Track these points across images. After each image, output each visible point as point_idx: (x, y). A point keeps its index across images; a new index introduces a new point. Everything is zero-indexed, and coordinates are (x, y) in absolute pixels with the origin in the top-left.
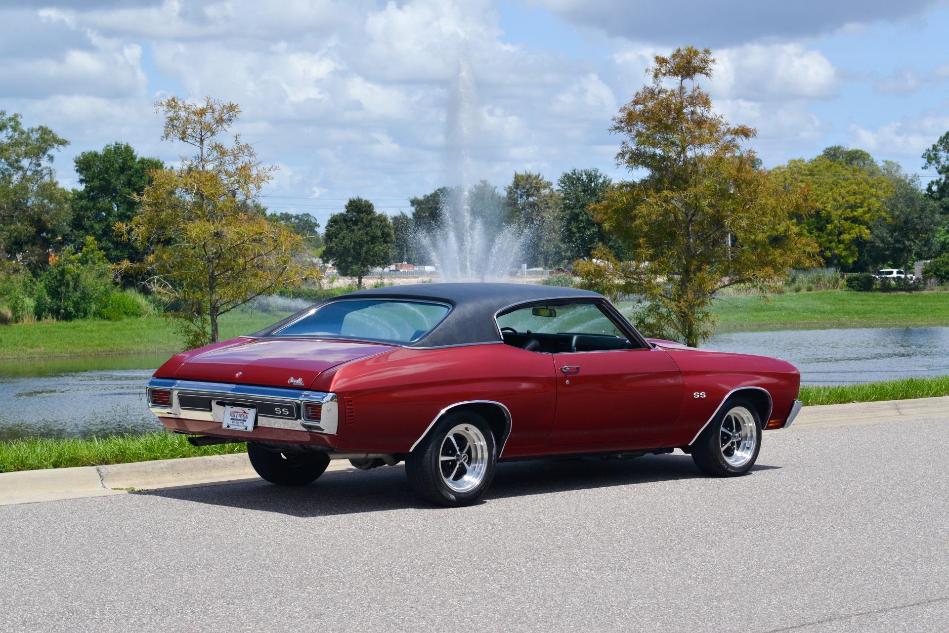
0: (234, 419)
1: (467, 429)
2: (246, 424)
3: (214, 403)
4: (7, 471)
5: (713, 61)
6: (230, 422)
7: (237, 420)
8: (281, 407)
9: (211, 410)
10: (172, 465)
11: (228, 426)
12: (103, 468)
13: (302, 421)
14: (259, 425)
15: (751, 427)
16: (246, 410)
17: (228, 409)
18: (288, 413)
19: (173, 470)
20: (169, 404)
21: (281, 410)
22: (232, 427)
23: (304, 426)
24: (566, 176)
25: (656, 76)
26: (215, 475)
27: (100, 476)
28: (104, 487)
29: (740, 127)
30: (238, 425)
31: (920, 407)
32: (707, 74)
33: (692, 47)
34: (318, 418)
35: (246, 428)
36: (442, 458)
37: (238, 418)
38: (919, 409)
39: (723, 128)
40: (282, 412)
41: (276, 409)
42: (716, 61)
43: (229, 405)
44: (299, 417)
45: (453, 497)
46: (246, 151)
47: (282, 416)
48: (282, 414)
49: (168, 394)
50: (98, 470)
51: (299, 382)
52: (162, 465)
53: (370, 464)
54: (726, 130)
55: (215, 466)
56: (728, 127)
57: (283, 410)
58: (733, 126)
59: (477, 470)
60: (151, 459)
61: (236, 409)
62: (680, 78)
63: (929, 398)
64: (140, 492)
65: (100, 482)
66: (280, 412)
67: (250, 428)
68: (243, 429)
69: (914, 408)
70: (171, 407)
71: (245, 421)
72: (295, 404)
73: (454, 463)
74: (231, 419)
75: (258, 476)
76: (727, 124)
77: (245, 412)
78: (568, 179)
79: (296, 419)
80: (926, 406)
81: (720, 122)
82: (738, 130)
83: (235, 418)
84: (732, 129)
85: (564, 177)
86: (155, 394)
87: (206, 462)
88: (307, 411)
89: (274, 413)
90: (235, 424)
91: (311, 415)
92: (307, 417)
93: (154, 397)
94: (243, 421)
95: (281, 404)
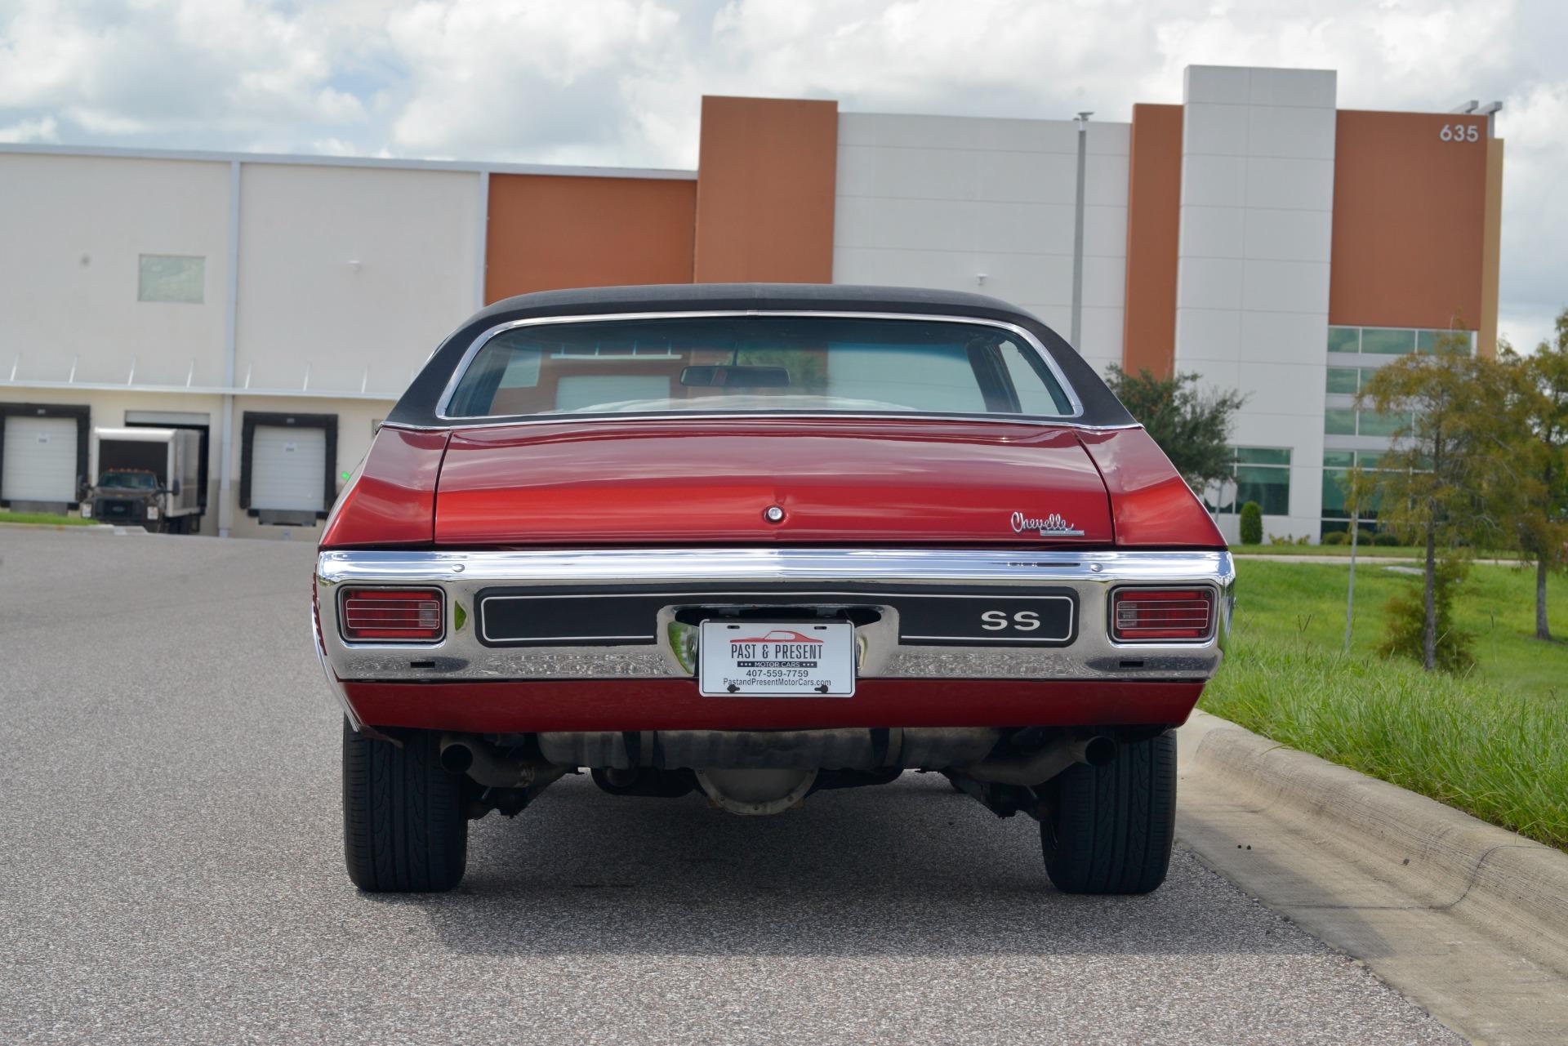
2: (816, 675)
3: (661, 617)
6: (741, 675)
7: (764, 664)
8: (1010, 608)
9: (655, 640)
11: (732, 688)
13: (1102, 645)
16: (807, 629)
17: (716, 631)
21: (1010, 618)
22: (747, 690)
30: (782, 682)
34: (1190, 633)
35: (824, 689)
37: (771, 658)
40: (1013, 623)
41: (984, 617)
43: (715, 616)
44: (1087, 632)
47: (1011, 637)
48: (1010, 630)
57: (1018, 617)
61: (749, 630)
66: (1004, 624)
68: (807, 690)
70: (441, 641)
71: (815, 665)
72: (1074, 593)
74: (739, 664)
77: (800, 638)
79: (1069, 644)
83: (759, 658)
88: (1116, 614)
89: (976, 627)
90: (763, 678)
91: (1139, 624)
92: (1118, 635)
93: (351, 614)
94: (801, 664)
95: (1009, 599)
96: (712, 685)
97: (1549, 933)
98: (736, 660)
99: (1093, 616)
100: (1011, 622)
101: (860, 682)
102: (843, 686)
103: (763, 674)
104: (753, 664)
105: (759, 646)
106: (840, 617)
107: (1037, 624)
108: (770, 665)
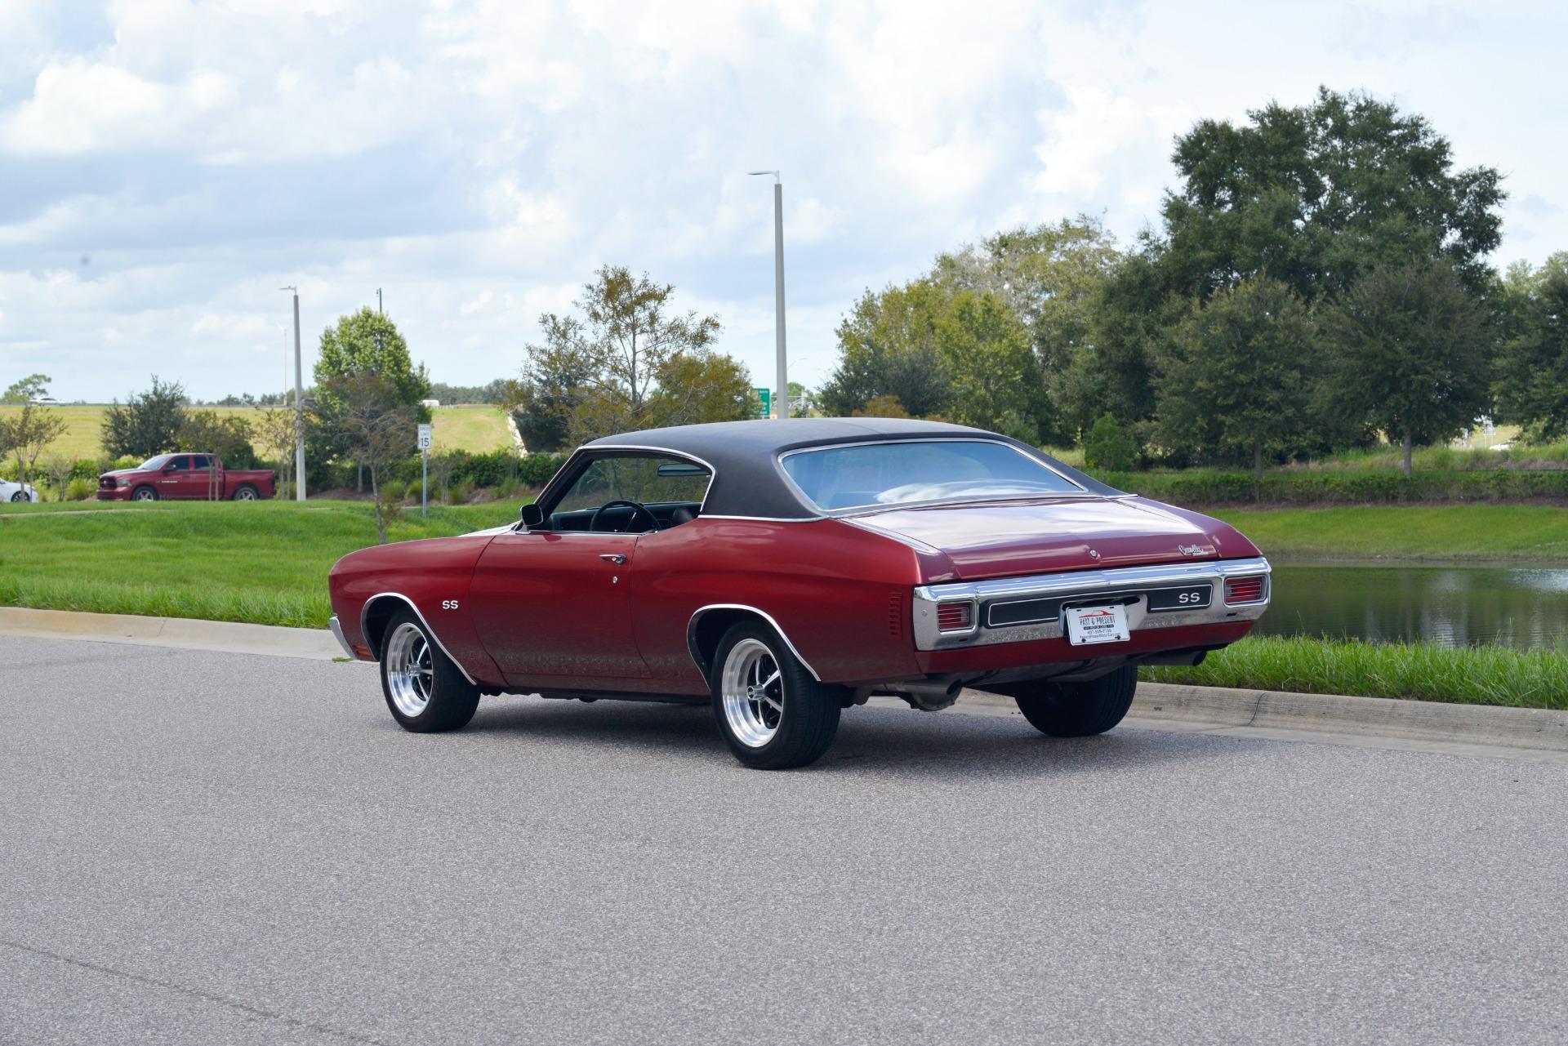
0: (1089, 628)
2: (1114, 631)
6: (1085, 633)
7: (1093, 628)
8: (1189, 592)
11: (1084, 640)
16: (1106, 609)
18: (1198, 598)
22: (1089, 641)
30: (1101, 636)
35: (1119, 637)
37: (1096, 624)
41: (1180, 597)
43: (1072, 606)
47: (1189, 606)
48: (1189, 603)
57: (1192, 596)
61: (1086, 611)
66: (1187, 599)
68: (1112, 639)
71: (1113, 626)
74: (1085, 628)
77: (1105, 613)
83: (1091, 625)
89: (1177, 602)
90: (1095, 634)
91: (1235, 595)
92: (1228, 601)
94: (1108, 626)
95: (1190, 587)
96: (1075, 640)
97: (1371, 726)
98: (1083, 626)
99: (1218, 594)
100: (1190, 598)
101: (1132, 633)
102: (1125, 637)
103: (1094, 632)
105: (1090, 618)
106: (1118, 602)
108: (1096, 627)
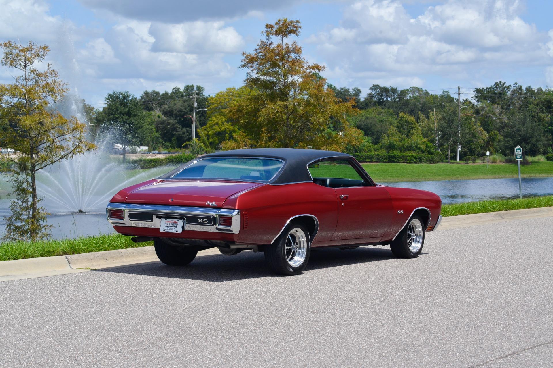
1: (296, 231)
2: (176, 229)
3: (154, 217)
4: (18, 259)
5: (300, 27)
6: (166, 228)
7: (169, 226)
8: (203, 218)
9: (152, 221)
10: (103, 255)
11: (164, 230)
12: (69, 257)
13: (217, 226)
14: (185, 229)
15: (420, 230)
16: (176, 220)
17: (163, 220)
19: (104, 258)
20: (123, 218)
21: (203, 220)
22: (166, 231)
23: (217, 228)
24: (110, 95)
25: (268, 35)
26: (125, 260)
27: (68, 261)
28: (71, 268)
29: (315, 65)
30: (171, 230)
31: (449, 221)
32: (296, 34)
33: (287, 19)
34: (230, 225)
35: (177, 231)
36: (287, 248)
37: (170, 225)
38: (449, 223)
39: (305, 66)
40: (203, 221)
41: (199, 220)
42: (302, 27)
43: (164, 218)
44: (215, 224)
45: (291, 270)
46: (54, 74)
47: (203, 224)
49: (122, 212)
50: (67, 258)
51: (214, 203)
52: (98, 255)
53: (233, 252)
54: (307, 67)
55: (124, 256)
56: (308, 65)
57: (204, 220)
58: (311, 64)
59: (301, 253)
60: (89, 252)
61: (168, 220)
62: (281, 36)
63: (451, 217)
64: (96, 270)
65: (68, 265)
67: (180, 231)
68: (174, 231)
69: (447, 222)
70: (124, 219)
71: (176, 227)
72: (212, 216)
73: (290, 250)
74: (166, 226)
75: (159, 260)
76: (308, 63)
77: (175, 222)
78: (111, 97)
79: (213, 225)
80: (452, 221)
81: (304, 62)
82: (314, 66)
83: (169, 225)
84: (311, 66)
85: (109, 96)
86: (111, 212)
87: (119, 253)
88: (220, 221)
89: (198, 222)
90: (169, 229)
91: (224, 223)
92: (220, 224)
93: (111, 214)
94: (174, 227)
96: (162, 229)
101: (183, 231)
103: (169, 228)
104: (168, 226)
105: (169, 223)
106: (181, 219)
107: (207, 222)
108: (170, 226)
